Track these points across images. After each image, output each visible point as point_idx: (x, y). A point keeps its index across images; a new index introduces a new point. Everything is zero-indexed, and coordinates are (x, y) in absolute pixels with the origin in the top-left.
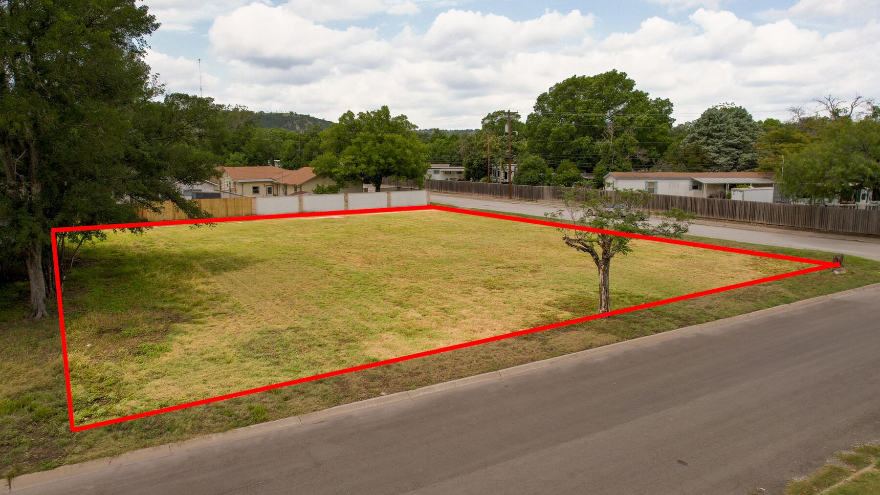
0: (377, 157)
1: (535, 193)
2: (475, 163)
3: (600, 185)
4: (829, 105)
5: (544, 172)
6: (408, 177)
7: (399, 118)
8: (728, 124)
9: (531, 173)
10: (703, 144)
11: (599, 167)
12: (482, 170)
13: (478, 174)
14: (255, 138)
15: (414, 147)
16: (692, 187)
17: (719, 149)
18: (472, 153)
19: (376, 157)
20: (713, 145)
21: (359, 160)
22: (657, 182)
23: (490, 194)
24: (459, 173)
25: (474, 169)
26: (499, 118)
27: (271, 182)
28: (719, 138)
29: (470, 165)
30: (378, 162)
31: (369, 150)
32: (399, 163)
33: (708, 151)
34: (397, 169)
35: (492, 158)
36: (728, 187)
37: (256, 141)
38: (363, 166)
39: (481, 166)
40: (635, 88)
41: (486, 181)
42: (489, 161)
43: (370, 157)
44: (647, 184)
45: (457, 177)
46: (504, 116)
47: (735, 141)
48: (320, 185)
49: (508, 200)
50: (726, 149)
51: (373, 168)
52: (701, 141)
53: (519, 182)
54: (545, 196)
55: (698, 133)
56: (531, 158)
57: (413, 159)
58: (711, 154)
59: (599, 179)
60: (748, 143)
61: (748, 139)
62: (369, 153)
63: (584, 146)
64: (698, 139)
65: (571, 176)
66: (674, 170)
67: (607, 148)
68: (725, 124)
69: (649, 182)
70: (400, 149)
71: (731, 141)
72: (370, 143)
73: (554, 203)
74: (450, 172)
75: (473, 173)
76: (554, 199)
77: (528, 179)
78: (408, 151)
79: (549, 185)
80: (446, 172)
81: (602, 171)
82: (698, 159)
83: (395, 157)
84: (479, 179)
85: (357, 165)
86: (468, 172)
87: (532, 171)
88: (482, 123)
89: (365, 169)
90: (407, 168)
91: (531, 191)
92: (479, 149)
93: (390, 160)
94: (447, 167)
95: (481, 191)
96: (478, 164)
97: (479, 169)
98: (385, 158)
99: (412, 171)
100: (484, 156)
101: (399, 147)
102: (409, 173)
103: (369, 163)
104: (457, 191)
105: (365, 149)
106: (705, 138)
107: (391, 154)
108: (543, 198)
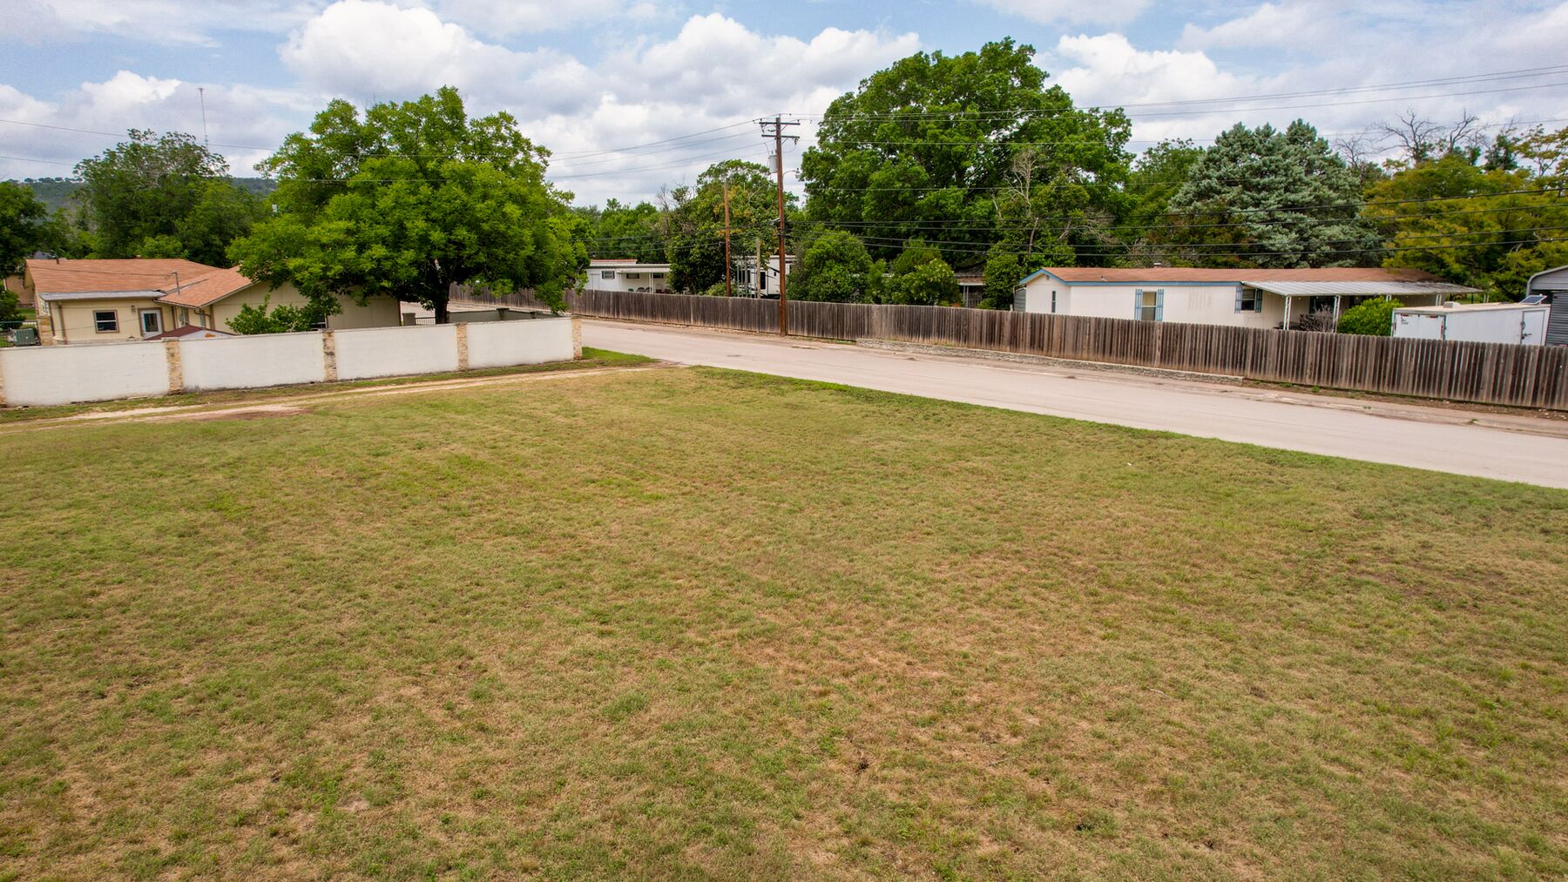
0: (421, 224)
1: (848, 319)
2: (695, 252)
3: (1005, 299)
4: (1409, 134)
5: (863, 269)
6: (518, 282)
7: (491, 121)
8: (1285, 156)
9: (834, 271)
10: (1232, 203)
11: (998, 257)
12: (712, 268)
13: (703, 277)
14: (205, 204)
15: (532, 199)
16: (1239, 305)
17: (1270, 213)
18: (686, 227)
19: (417, 225)
20: (1257, 205)
21: (369, 232)
22: (1162, 293)
23: (734, 322)
24: (657, 276)
25: (693, 265)
26: (730, 173)
27: (155, 299)
28: (1268, 188)
29: (682, 254)
30: (424, 239)
31: (398, 204)
32: (487, 240)
33: (1247, 219)
34: (482, 258)
35: (735, 237)
36: (1337, 304)
37: (205, 210)
38: (379, 251)
39: (709, 257)
40: (1047, 85)
41: (721, 293)
42: (728, 246)
43: (402, 227)
44: (1141, 297)
45: (652, 284)
46: (741, 172)
47: (1305, 195)
48: (255, 307)
49: (778, 339)
50: (1286, 215)
51: (409, 255)
52: (1229, 197)
53: (804, 295)
54: (876, 328)
55: (1220, 178)
56: (830, 239)
57: (527, 233)
58: (1256, 226)
59: (1001, 285)
60: (1330, 200)
61: (1327, 192)
62: (397, 214)
63: (952, 207)
64: (1219, 193)
65: (936, 278)
66: (1174, 264)
67: (1018, 210)
68: (1280, 157)
69: (1145, 293)
70: (488, 202)
71: (1292, 197)
72: (400, 184)
73: (902, 346)
74: (637, 276)
75: (691, 275)
76: (900, 338)
77: (828, 287)
78: (512, 209)
79: (878, 301)
80: (628, 276)
81: (1007, 266)
82: (1225, 239)
83: (474, 226)
84: (705, 287)
85: (362, 247)
86: (678, 273)
87: (837, 268)
88: (699, 182)
89: (387, 258)
90: (511, 256)
91: (838, 318)
92: (704, 219)
93: (462, 233)
94: (631, 266)
95: (711, 315)
96: (703, 254)
97: (703, 264)
98: (448, 228)
99: (528, 267)
100: (719, 234)
101: (485, 197)
102: (520, 268)
103: (398, 240)
104: (653, 316)
105: (385, 203)
106: (1236, 190)
107: (463, 216)
108: (870, 334)
